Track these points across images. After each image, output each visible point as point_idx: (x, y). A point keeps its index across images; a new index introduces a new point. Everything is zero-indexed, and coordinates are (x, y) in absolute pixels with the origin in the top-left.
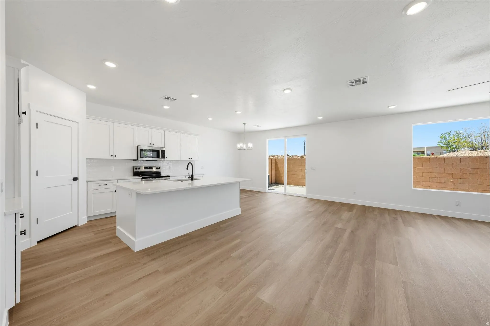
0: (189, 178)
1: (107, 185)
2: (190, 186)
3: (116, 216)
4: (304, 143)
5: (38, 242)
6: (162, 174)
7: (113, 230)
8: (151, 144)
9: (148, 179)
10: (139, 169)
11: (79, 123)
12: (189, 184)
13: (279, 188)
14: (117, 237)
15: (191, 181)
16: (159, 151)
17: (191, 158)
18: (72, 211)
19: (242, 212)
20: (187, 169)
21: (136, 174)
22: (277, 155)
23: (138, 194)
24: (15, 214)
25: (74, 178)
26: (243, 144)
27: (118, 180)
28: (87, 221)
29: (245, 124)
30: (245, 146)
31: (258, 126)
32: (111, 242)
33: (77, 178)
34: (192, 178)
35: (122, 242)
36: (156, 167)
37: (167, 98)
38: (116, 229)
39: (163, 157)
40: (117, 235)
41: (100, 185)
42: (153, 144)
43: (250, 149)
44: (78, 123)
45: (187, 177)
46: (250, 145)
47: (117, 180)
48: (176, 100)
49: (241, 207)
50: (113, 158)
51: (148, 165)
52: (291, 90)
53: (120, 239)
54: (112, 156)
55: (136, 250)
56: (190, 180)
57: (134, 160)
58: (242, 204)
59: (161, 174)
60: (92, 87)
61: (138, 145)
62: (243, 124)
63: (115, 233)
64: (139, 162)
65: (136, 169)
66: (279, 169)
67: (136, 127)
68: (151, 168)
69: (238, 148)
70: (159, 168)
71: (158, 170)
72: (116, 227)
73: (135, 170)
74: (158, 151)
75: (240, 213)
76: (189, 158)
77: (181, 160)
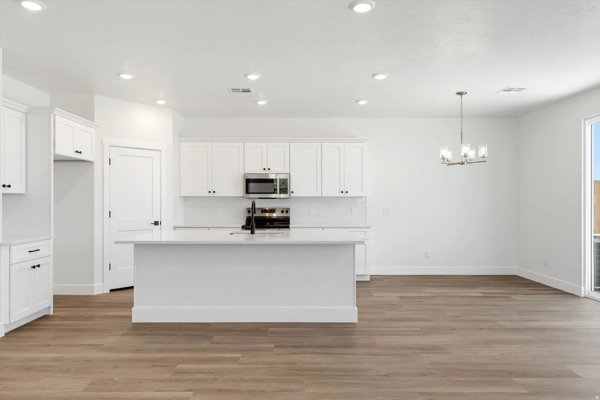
5: (111, 291)
6: (293, 222)
8: (265, 169)
16: (276, 180)
17: (347, 192)
25: (154, 222)
33: (158, 221)
36: (281, 210)
39: (285, 191)
42: (269, 169)
44: (161, 151)
51: (265, 205)
54: (209, 192)
61: (245, 173)
62: (458, 93)
65: (249, 212)
67: (243, 143)
68: (273, 211)
71: (285, 215)
73: (248, 215)
76: (342, 192)
77: (323, 196)
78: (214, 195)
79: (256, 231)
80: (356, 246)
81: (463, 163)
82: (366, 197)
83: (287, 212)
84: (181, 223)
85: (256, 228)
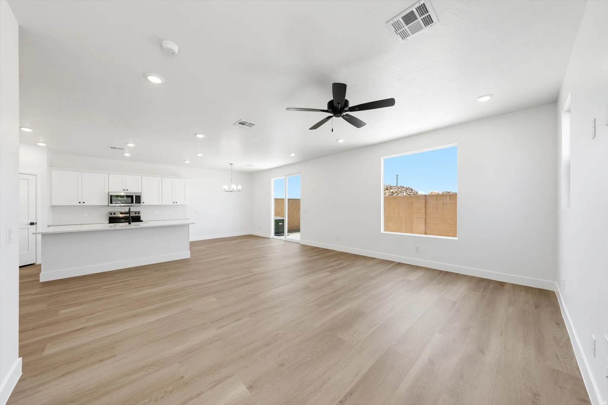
8: (124, 190)
10: (114, 214)
16: (133, 196)
17: (176, 203)
18: (28, 251)
21: (111, 220)
25: (30, 223)
33: (34, 222)
36: (135, 212)
39: (138, 202)
42: (127, 190)
44: (36, 175)
49: (190, 251)
50: (81, 205)
51: (124, 210)
54: (80, 203)
55: (41, 281)
57: (105, 206)
59: (142, 218)
61: (109, 192)
62: (230, 164)
65: (111, 214)
67: (108, 174)
68: (129, 213)
71: (137, 215)
73: (110, 216)
74: (131, 196)
76: (174, 203)
77: (163, 204)
78: (84, 204)
79: (132, 223)
80: (190, 225)
81: (232, 192)
82: (186, 205)
83: (139, 213)
84: (50, 223)
85: (132, 222)
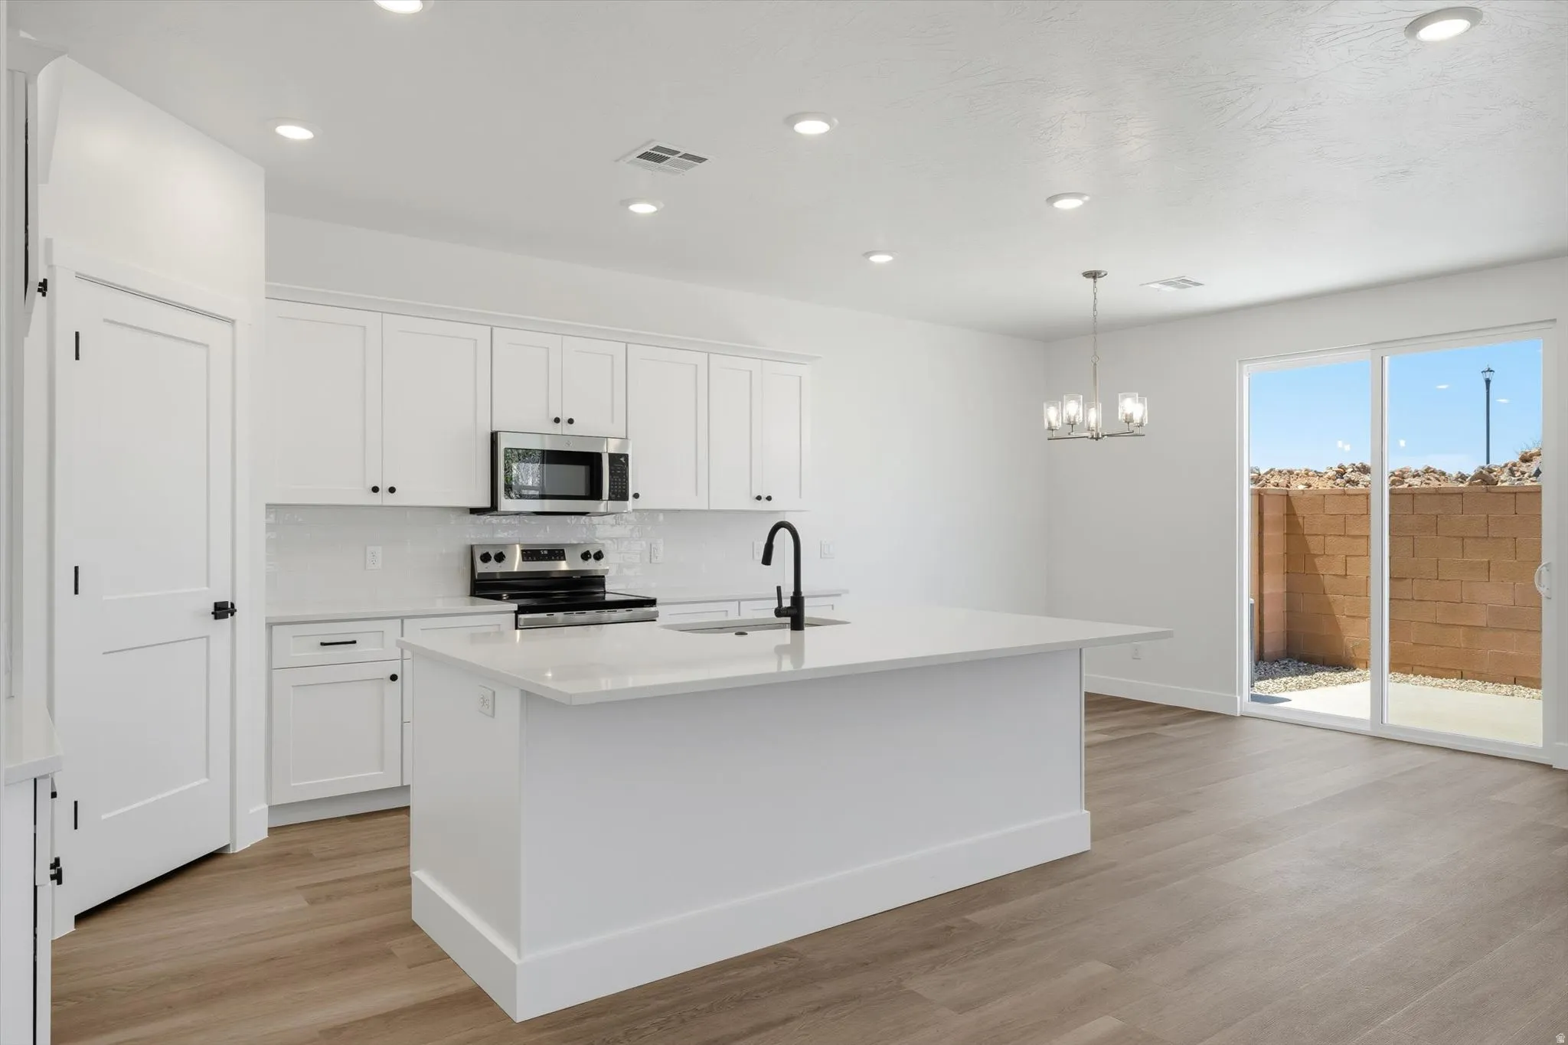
0: (779, 612)
1: (354, 642)
2: (787, 666)
3: (408, 808)
4: (1488, 382)
5: (80, 918)
6: (615, 588)
7: (392, 885)
8: (557, 420)
9: (544, 615)
10: (500, 558)
11: (238, 324)
12: (780, 650)
13: (1320, 690)
14: (414, 927)
15: (788, 631)
16: (599, 456)
17: (769, 498)
18: (207, 776)
19: (1094, 839)
20: (767, 559)
21: (484, 588)
22: (1285, 467)
23: (531, 698)
24: (35, 780)
25: (216, 604)
26: (1088, 403)
27: (406, 621)
28: (272, 830)
29: (1094, 275)
30: (1094, 417)
31: (1184, 283)
32: (389, 954)
33: (229, 606)
34: (794, 614)
35: (443, 956)
36: (583, 551)
37: (655, 156)
38: (408, 881)
39: (620, 493)
40: (417, 917)
41: (323, 644)
42: (571, 421)
43: (1131, 434)
44: (234, 323)
45: (766, 610)
46: (1133, 407)
47: (402, 619)
48: (701, 160)
50: (380, 503)
51: (546, 534)
52: (1470, 14)
53: (432, 945)
54: (375, 490)
55: (520, 1016)
56: (781, 626)
57: (474, 511)
58: (1095, 786)
59: (608, 587)
60: (295, 133)
61: (494, 429)
62: (1087, 275)
63: (406, 903)
64: (504, 520)
65: (486, 558)
66: (1318, 561)
67: (489, 329)
68: (557, 554)
69: (1051, 429)
70: (599, 556)
71: (591, 565)
72: (406, 868)
73: (482, 568)
74: (591, 460)
75: (1085, 845)
76: (759, 498)
77: (711, 508)
78: (391, 499)
83: (601, 556)
